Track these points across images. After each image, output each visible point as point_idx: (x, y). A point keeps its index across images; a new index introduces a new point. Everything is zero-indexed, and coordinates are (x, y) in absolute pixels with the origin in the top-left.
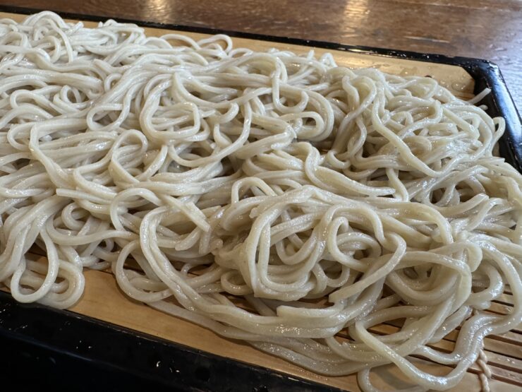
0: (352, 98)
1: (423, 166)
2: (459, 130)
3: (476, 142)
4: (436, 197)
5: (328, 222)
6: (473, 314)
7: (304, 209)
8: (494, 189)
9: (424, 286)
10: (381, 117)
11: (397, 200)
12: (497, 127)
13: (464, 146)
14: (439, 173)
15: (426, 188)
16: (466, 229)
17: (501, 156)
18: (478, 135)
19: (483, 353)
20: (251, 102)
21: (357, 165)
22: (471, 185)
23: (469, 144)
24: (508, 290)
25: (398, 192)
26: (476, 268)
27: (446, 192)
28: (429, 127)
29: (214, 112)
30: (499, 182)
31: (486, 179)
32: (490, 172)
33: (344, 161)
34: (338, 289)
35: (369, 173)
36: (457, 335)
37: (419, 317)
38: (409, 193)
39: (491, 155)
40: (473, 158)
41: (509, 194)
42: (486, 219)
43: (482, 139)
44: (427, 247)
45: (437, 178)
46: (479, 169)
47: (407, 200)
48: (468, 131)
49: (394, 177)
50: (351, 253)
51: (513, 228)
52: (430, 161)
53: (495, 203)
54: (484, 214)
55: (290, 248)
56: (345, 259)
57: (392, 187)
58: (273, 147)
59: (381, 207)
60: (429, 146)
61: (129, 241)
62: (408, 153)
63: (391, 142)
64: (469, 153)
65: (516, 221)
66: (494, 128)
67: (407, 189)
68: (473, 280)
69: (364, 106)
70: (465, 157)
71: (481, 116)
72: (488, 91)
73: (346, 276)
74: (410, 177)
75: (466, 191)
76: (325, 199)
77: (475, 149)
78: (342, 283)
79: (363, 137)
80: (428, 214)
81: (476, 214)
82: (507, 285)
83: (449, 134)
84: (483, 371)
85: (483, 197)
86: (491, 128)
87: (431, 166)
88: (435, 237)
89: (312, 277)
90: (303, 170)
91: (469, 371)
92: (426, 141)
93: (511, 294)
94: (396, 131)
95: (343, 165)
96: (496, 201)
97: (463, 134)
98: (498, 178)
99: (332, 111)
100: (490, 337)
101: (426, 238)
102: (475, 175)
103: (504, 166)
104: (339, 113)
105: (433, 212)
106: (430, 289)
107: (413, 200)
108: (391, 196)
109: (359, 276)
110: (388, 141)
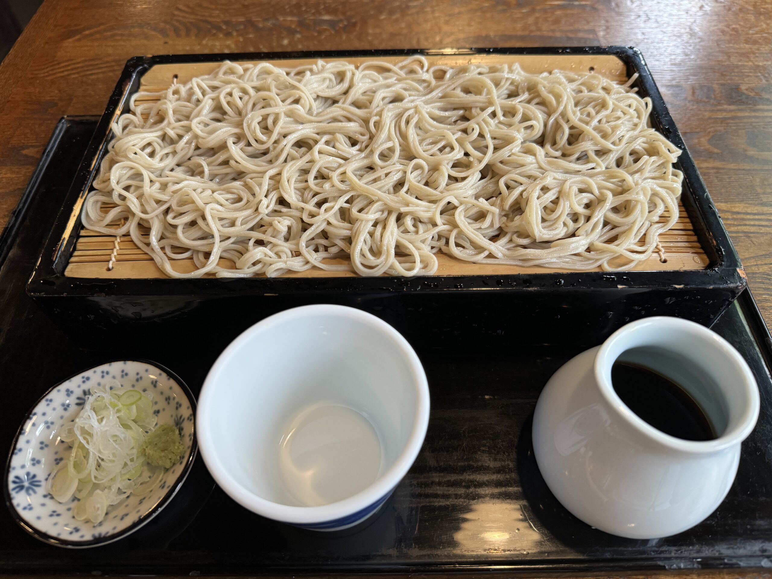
0: (550, 103)
1: (608, 145)
2: (625, 114)
3: (636, 120)
4: (619, 163)
5: (567, 190)
6: (651, 225)
7: (549, 187)
8: (652, 152)
9: (624, 215)
10: (574, 115)
11: (598, 170)
12: (646, 104)
13: (629, 125)
14: (619, 147)
15: (612, 158)
16: (640, 178)
17: (653, 127)
18: (636, 115)
19: (659, 243)
20: (484, 120)
21: (567, 152)
22: (638, 151)
23: (631, 122)
24: (667, 210)
25: (598, 164)
26: (648, 199)
27: (624, 159)
28: (607, 116)
29: (460, 133)
30: (653, 146)
31: (645, 145)
32: (647, 140)
33: (557, 151)
34: (579, 228)
35: (576, 156)
36: (645, 238)
37: (624, 232)
38: (604, 163)
39: (646, 128)
40: (636, 132)
41: (660, 153)
42: (649, 172)
43: (639, 117)
44: (621, 193)
45: (617, 151)
46: (641, 140)
47: (604, 169)
48: (630, 113)
49: (592, 154)
50: (583, 206)
51: (665, 173)
52: (612, 141)
53: (653, 160)
54: (648, 168)
55: (548, 211)
56: (580, 210)
57: (592, 162)
58: (513, 151)
59: (591, 176)
60: (609, 130)
61: (451, 231)
62: (598, 136)
63: (585, 132)
64: (633, 129)
65: (666, 168)
66: (645, 107)
67: (602, 161)
68: (649, 207)
69: (561, 108)
70: (630, 133)
71: (636, 99)
72: (636, 75)
73: (582, 220)
74: (601, 153)
75: (636, 156)
76: (560, 178)
77: (636, 125)
78: (580, 225)
79: (567, 131)
80: (619, 174)
81: (644, 169)
82: (666, 207)
83: (619, 118)
84: (660, 251)
85: (646, 157)
86: (642, 107)
87: (613, 143)
88: (625, 187)
89: (565, 224)
90: (538, 163)
91: (653, 252)
92: (607, 127)
93: (668, 211)
94: (587, 123)
95: (558, 154)
96: (654, 158)
97: (627, 117)
98: (652, 144)
99: (540, 116)
100: (660, 235)
101: (620, 189)
102: (639, 145)
103: (654, 135)
104: (546, 116)
105: (622, 173)
106: (627, 215)
107: (607, 168)
108: (593, 168)
109: (588, 219)
110: (583, 132)
